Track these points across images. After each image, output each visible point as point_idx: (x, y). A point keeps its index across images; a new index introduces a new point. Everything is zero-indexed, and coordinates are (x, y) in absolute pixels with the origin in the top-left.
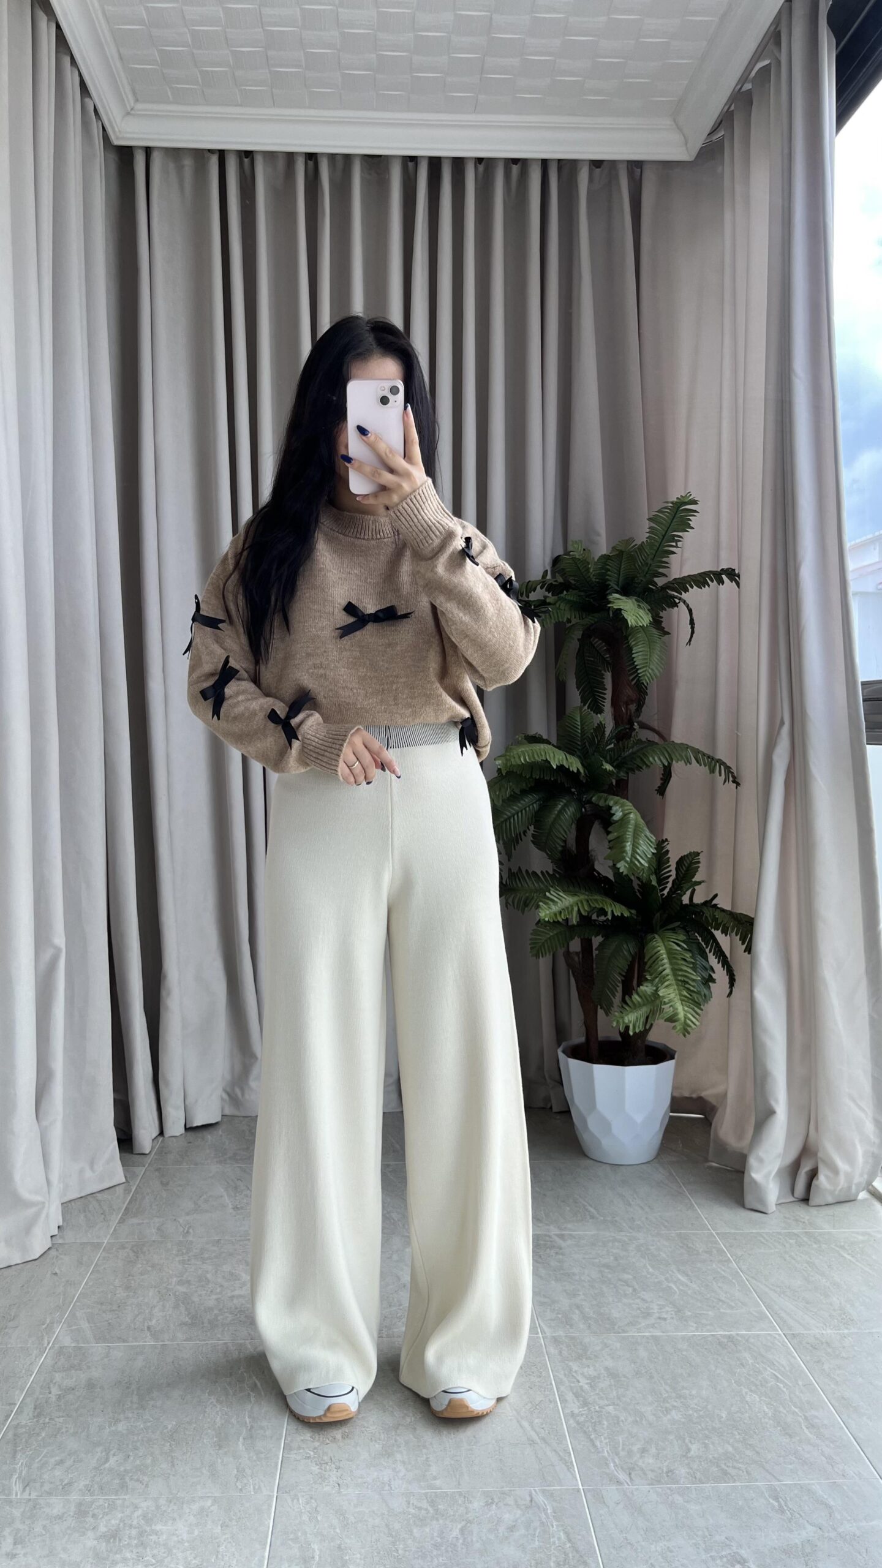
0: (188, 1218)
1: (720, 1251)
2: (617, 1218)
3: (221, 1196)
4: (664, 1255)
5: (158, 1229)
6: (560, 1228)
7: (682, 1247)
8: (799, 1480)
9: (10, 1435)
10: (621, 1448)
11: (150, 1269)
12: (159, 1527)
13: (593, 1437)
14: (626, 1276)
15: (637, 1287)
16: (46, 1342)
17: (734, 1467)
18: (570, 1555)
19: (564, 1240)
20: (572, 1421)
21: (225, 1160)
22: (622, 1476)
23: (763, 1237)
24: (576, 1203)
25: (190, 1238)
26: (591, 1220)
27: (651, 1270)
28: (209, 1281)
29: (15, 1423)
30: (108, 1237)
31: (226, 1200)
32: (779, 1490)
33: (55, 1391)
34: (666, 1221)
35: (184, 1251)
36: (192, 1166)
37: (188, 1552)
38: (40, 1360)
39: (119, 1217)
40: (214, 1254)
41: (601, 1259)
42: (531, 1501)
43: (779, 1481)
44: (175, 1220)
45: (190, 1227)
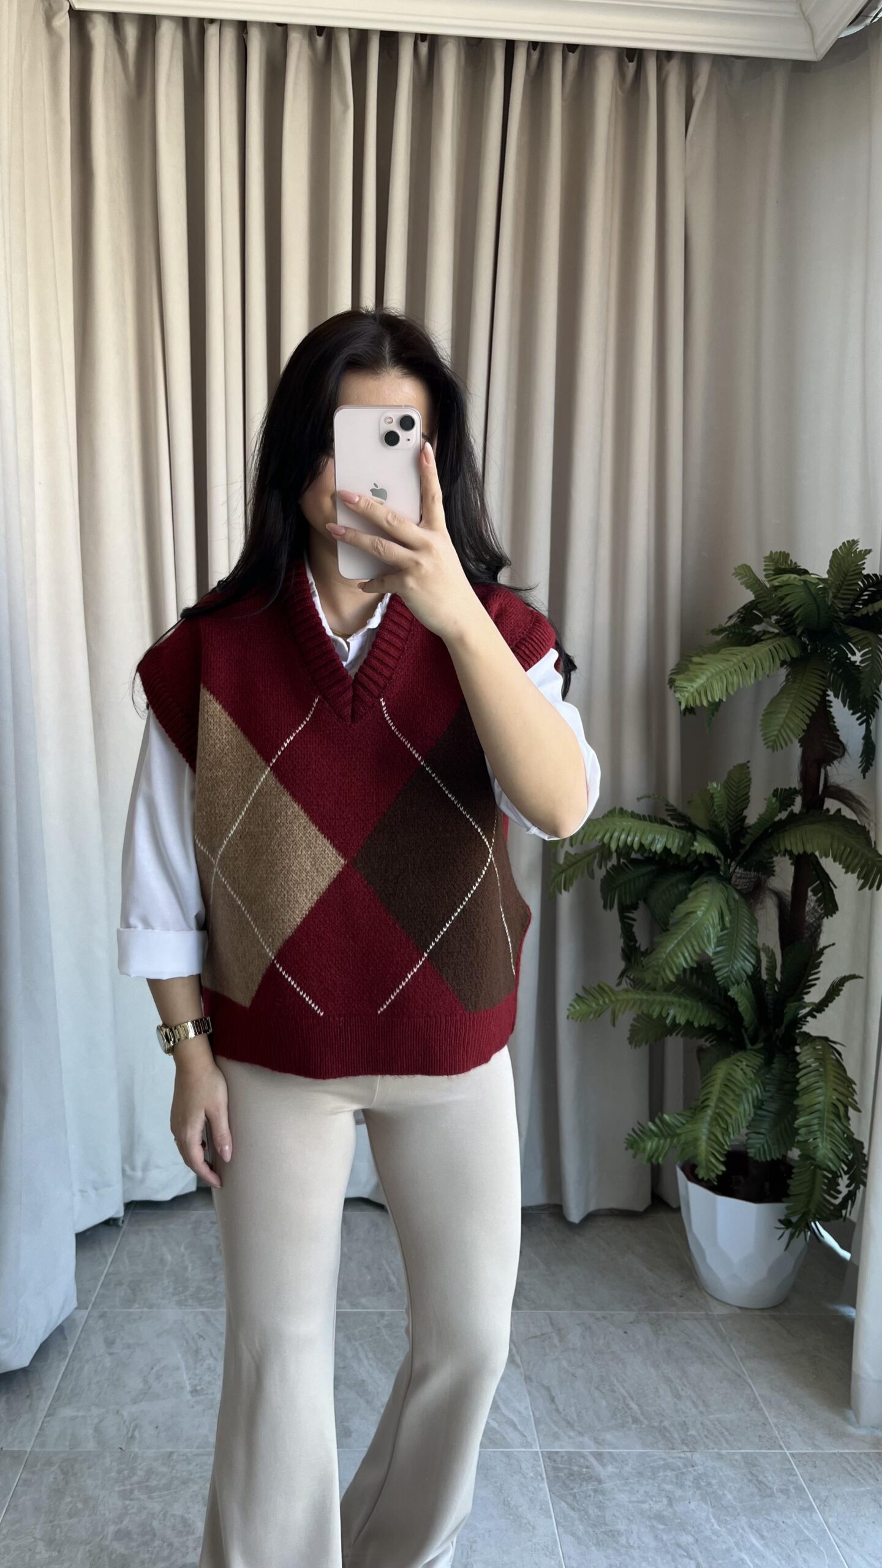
0: (134, 1408)
1: (800, 1490)
2: (666, 1423)
3: (178, 1368)
4: (729, 1497)
5: (97, 1429)
6: (597, 1442)
7: (750, 1481)
11: (80, 1505)
14: (686, 1539)
15: (700, 1560)
19: (604, 1465)
21: (186, 1300)
23: (848, 1462)
24: (615, 1392)
25: (136, 1450)
26: (634, 1426)
27: (716, 1526)
28: (154, 1535)
30: (32, 1443)
31: (184, 1377)
34: (727, 1430)
35: (126, 1472)
36: (146, 1310)
39: (49, 1403)
40: (163, 1481)
41: (650, 1502)
44: (118, 1412)
45: (136, 1427)
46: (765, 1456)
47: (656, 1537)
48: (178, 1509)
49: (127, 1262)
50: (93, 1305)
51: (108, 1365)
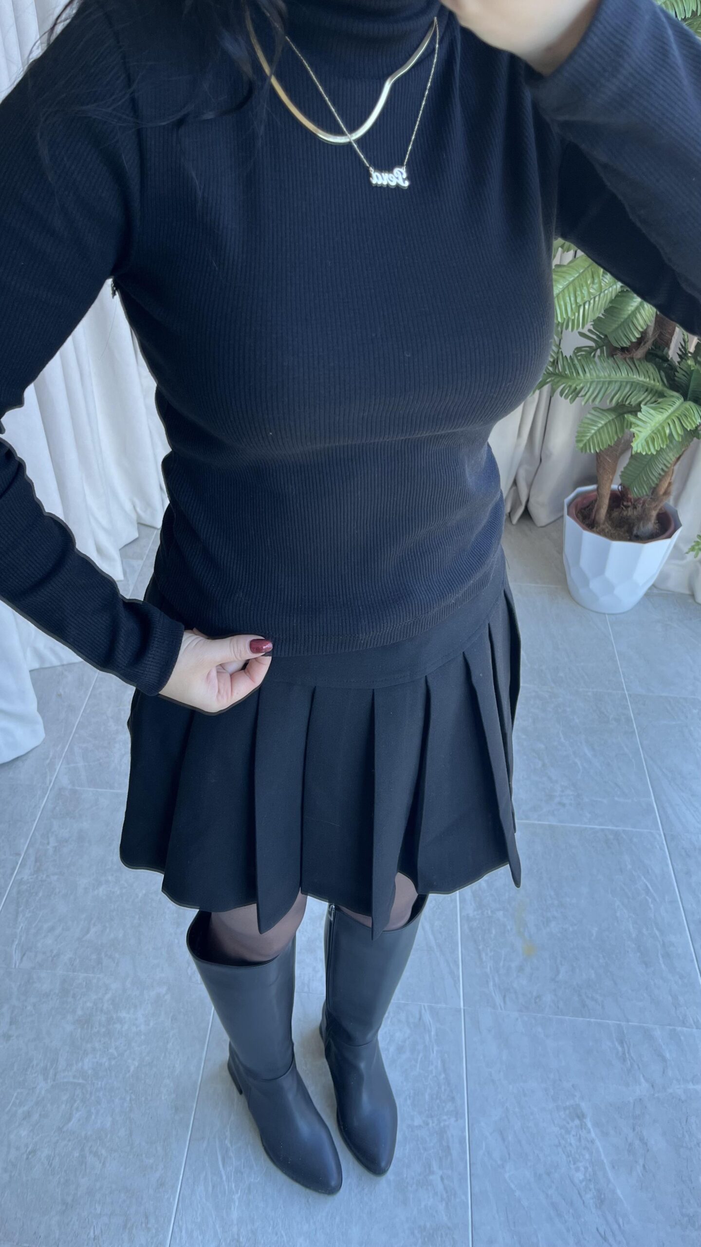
4: (577, 721)
9: (15, 891)
10: (501, 964)
12: (123, 1014)
13: (481, 947)
16: (48, 782)
17: (593, 999)
18: (443, 1089)
20: (466, 927)
22: (498, 1000)
27: (562, 739)
29: (19, 877)
32: (625, 1032)
33: (52, 840)
37: (143, 1047)
38: (43, 801)
42: (420, 1019)
43: (628, 1021)
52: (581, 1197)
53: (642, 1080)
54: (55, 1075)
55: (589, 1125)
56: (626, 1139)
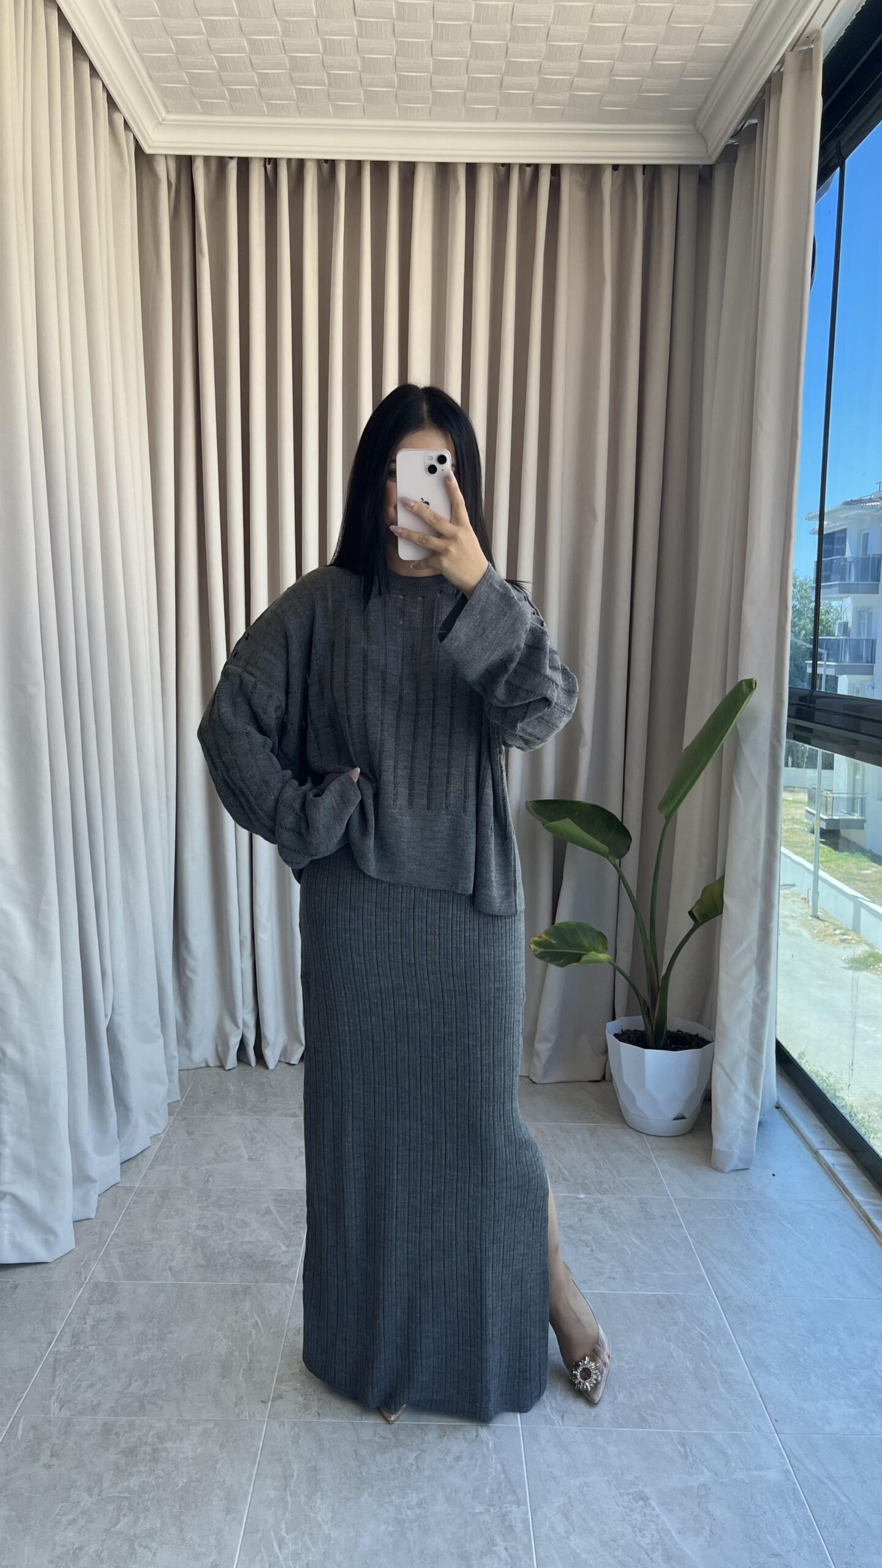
0: (209, 1167)
1: (675, 1217)
2: (587, 1181)
3: (239, 1147)
4: (623, 1218)
5: (183, 1177)
7: (640, 1211)
8: (706, 1430)
9: (51, 1360)
11: (173, 1213)
12: (169, 1445)
15: (594, 1248)
16: (83, 1278)
17: (652, 1415)
18: (503, 1485)
21: (245, 1112)
22: (556, 1418)
23: (715, 1204)
25: (211, 1187)
27: (610, 1232)
28: (223, 1227)
29: (56, 1349)
30: (139, 1182)
31: (243, 1150)
32: (686, 1437)
33: (90, 1322)
34: (632, 1186)
35: (204, 1198)
36: (215, 1116)
37: (192, 1468)
38: (78, 1293)
39: (149, 1163)
40: (229, 1203)
42: (477, 1436)
44: (197, 1168)
45: (210, 1176)
46: (653, 1199)
47: (566, 1236)
48: (239, 1216)
49: (201, 1091)
50: (179, 1113)
51: (190, 1144)
52: (648, 1555)
53: (704, 1469)
54: (100, 1492)
55: (653, 1504)
56: (692, 1513)
